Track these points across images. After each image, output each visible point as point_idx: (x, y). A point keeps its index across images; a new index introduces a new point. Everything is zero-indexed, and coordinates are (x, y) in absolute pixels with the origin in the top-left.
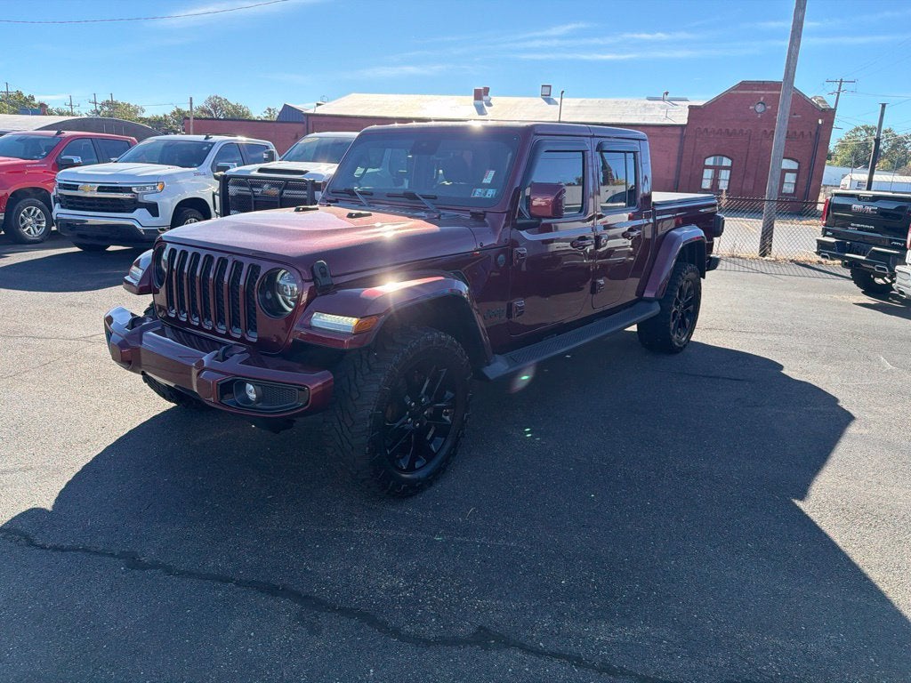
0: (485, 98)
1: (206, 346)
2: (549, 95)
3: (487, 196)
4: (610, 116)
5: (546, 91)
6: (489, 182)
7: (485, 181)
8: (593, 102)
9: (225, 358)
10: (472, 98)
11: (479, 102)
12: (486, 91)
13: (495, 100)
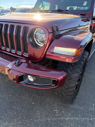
1: (8, 57)
3: (85, 9)
6: (86, 5)
7: (84, 5)
9: (19, 65)
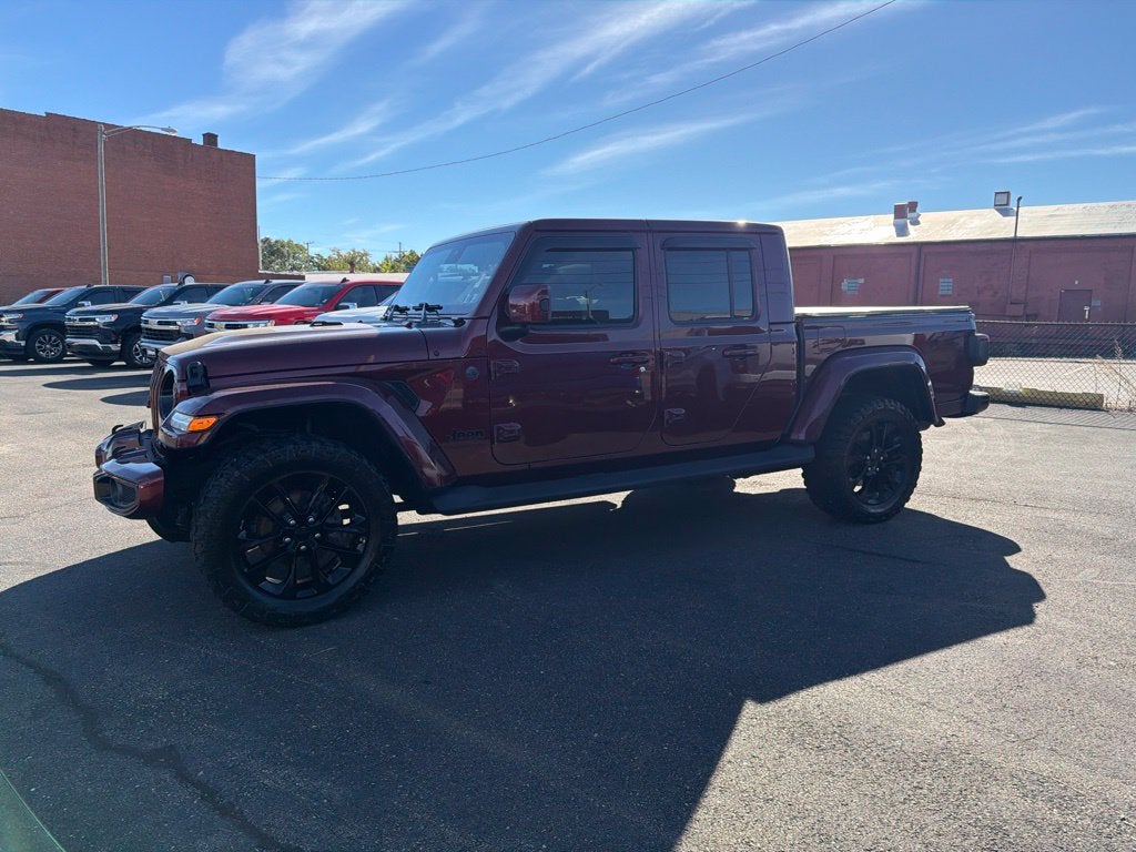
0: (909, 215)
2: (1007, 204)
4: (1097, 225)
5: (1003, 200)
8: (1074, 209)
10: (891, 217)
11: (901, 221)
12: (913, 206)
13: (925, 217)
